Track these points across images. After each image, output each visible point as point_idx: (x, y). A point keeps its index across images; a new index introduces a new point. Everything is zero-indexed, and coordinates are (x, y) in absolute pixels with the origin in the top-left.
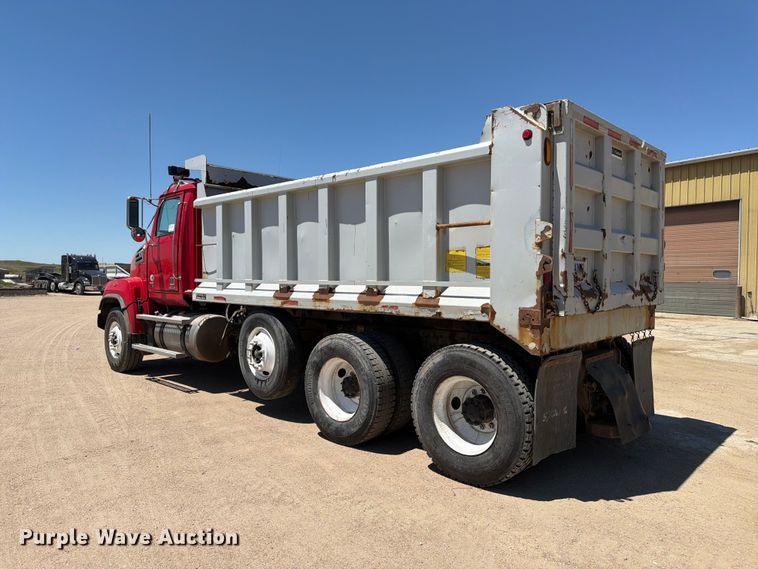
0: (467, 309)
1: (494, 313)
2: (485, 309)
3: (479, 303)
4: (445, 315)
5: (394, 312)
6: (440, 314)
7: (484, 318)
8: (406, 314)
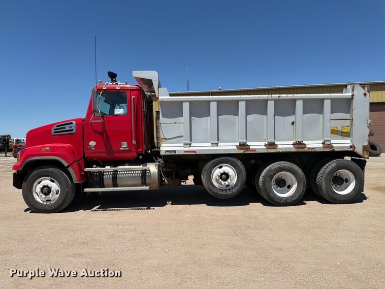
0: (345, 147)
1: (355, 148)
2: (351, 147)
3: (349, 145)
4: (336, 150)
5: (313, 150)
6: (333, 150)
7: (351, 150)
8: (319, 151)
